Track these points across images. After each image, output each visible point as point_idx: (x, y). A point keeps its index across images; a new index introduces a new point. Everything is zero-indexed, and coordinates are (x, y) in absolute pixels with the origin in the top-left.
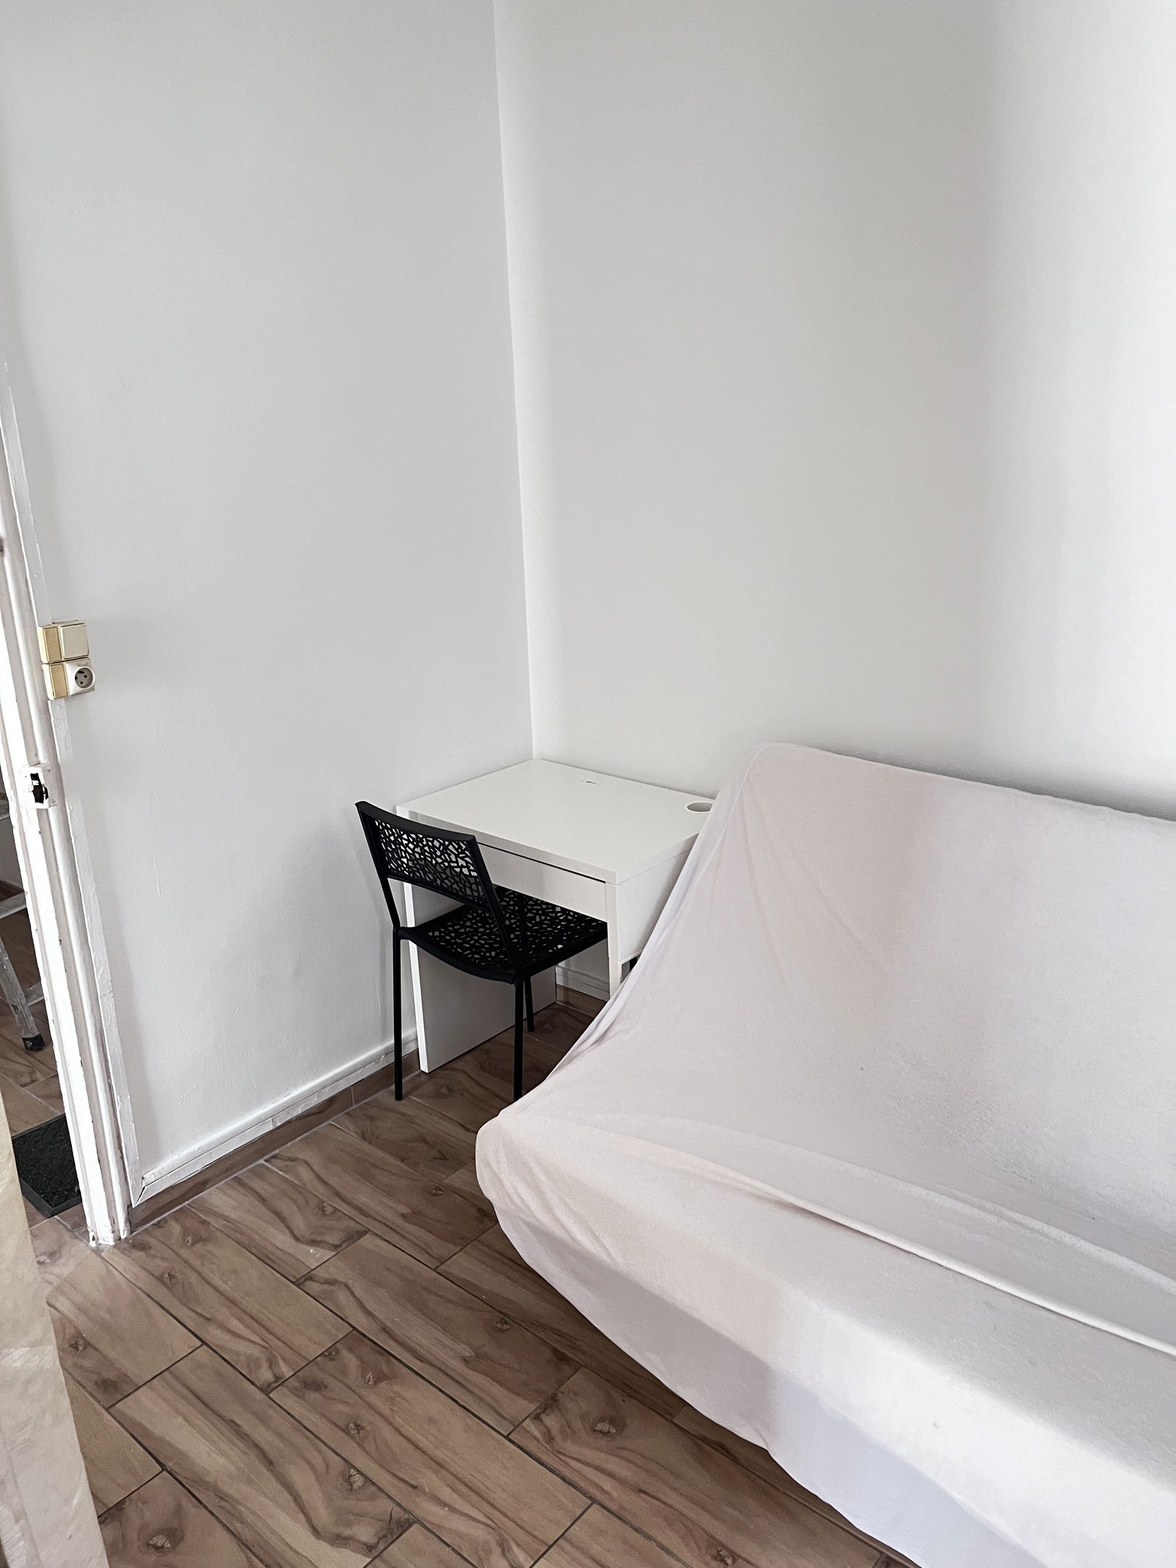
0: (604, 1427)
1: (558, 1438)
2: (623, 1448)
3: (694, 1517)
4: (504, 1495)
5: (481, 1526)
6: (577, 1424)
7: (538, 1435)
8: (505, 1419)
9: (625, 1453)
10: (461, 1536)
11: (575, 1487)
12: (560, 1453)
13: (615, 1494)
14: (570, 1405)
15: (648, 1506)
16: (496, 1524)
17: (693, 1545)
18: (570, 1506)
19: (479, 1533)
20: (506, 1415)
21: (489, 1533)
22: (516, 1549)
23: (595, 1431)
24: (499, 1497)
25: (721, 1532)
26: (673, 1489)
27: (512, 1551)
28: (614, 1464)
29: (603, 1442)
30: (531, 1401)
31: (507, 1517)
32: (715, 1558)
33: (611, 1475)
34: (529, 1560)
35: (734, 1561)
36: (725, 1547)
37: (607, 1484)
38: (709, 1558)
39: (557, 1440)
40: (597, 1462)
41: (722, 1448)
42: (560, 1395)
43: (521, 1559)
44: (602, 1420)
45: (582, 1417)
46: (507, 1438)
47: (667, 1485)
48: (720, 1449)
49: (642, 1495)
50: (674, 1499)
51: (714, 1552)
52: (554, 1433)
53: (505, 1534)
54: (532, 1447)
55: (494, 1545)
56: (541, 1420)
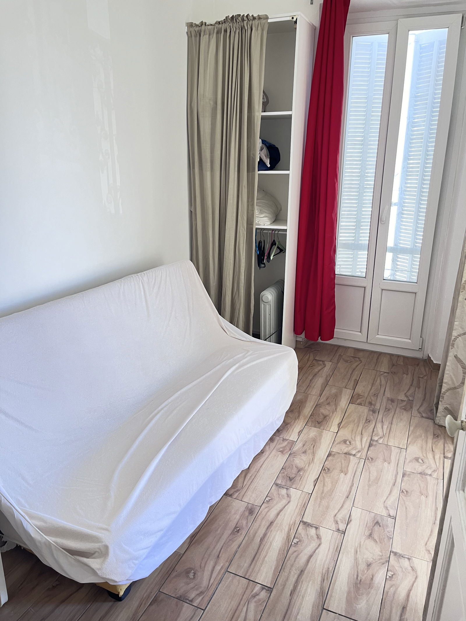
0: (191, 575)
1: (200, 590)
2: (201, 566)
3: (224, 541)
4: (233, 603)
5: (249, 606)
6: (192, 585)
7: (201, 598)
8: (194, 614)
9: (203, 565)
10: (256, 612)
11: (222, 578)
12: (208, 587)
13: (222, 564)
14: (182, 591)
15: (224, 554)
16: (246, 601)
17: (235, 539)
18: (230, 578)
19: (252, 606)
20: (193, 614)
21: (251, 602)
22: (255, 591)
23: (194, 577)
24: (234, 604)
25: (228, 532)
26: (214, 548)
27: (256, 592)
28: (209, 567)
29: (199, 574)
30: (183, 606)
31: (242, 599)
32: (238, 532)
33: (214, 567)
34: (257, 585)
35: (238, 527)
36: (233, 530)
37: (218, 568)
38: (239, 534)
39: (201, 591)
40: (209, 573)
41: (193, 537)
42: (178, 595)
43: (258, 588)
44: (188, 577)
45: (188, 584)
46: (204, 610)
47: (212, 550)
48: (193, 538)
49: (220, 556)
50: (219, 547)
51: (236, 533)
52: (198, 592)
53: (249, 597)
54: (207, 599)
55: (255, 599)
56: (193, 599)
